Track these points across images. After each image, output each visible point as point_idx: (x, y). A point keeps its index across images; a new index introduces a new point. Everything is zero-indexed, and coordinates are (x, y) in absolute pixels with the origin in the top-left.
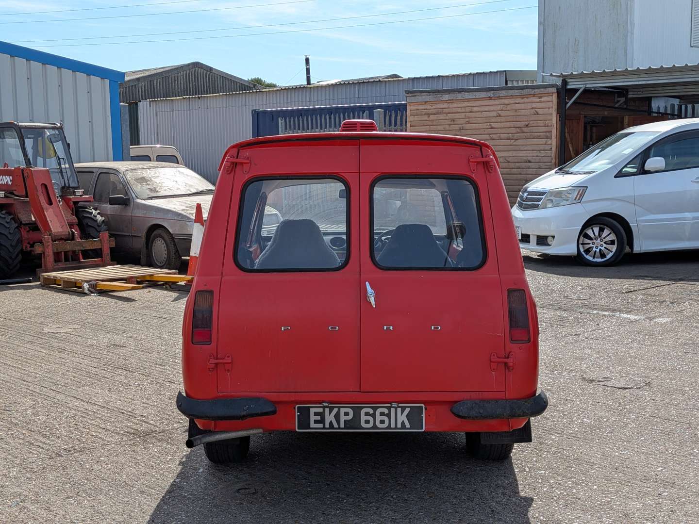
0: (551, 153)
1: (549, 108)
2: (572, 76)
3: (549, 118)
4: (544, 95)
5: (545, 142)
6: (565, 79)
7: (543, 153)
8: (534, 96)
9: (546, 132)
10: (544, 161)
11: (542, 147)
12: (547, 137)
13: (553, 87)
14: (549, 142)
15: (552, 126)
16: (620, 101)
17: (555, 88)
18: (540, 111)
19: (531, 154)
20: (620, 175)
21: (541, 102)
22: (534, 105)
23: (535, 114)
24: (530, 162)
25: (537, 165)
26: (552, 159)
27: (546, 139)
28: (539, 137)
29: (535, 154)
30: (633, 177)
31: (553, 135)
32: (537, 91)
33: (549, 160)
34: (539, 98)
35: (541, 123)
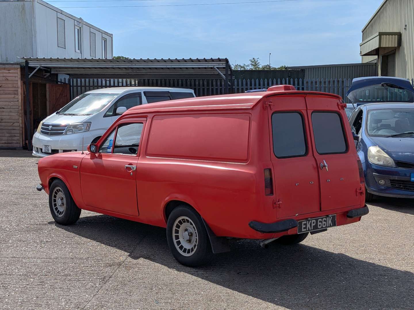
0: (18, 103)
1: (15, 77)
2: (31, 59)
3: (16, 82)
4: (11, 69)
5: (13, 97)
6: (27, 61)
7: (12, 103)
8: (4, 69)
9: (14, 91)
10: (14, 108)
11: (12, 100)
12: (15, 94)
13: (18, 65)
14: (17, 97)
15: (18, 87)
16: (46, 75)
17: (19, 66)
18: (9, 78)
19: (5, 103)
20: (105, 116)
21: (9, 73)
22: (5, 75)
23: (6, 80)
24: (3, 108)
25: (9, 110)
26: (19, 107)
27: (14, 95)
28: (9, 94)
29: (7, 103)
30: (111, 117)
31: (19, 93)
32: (7, 66)
33: (17, 107)
34: (8, 71)
35: (10, 85)
